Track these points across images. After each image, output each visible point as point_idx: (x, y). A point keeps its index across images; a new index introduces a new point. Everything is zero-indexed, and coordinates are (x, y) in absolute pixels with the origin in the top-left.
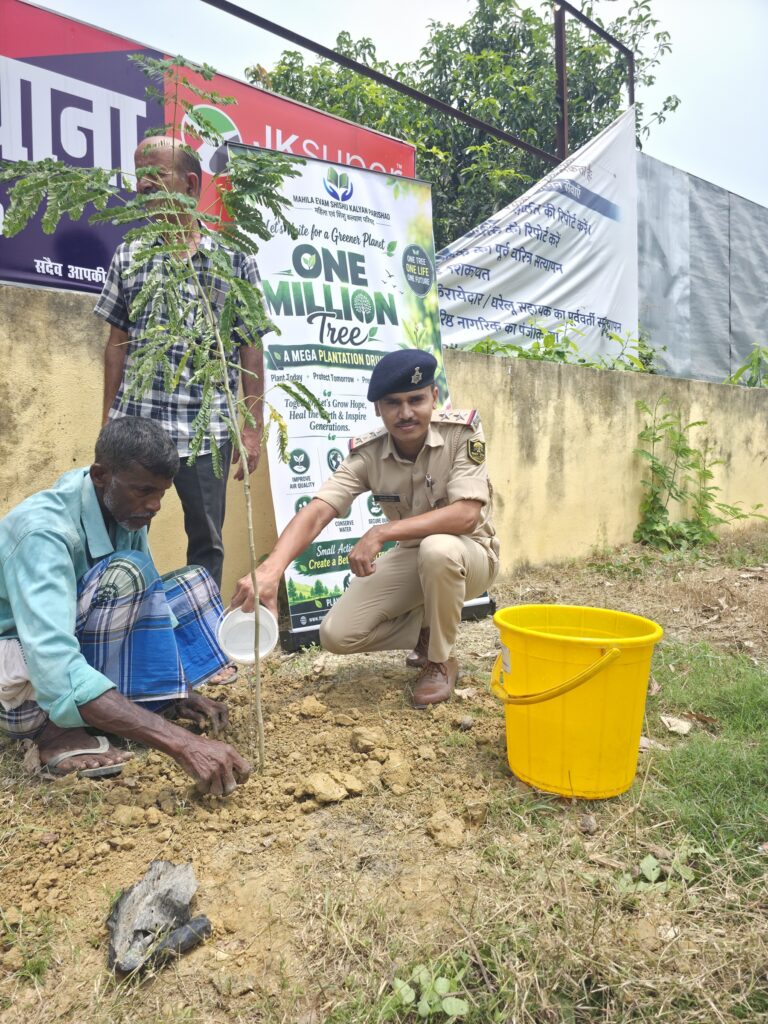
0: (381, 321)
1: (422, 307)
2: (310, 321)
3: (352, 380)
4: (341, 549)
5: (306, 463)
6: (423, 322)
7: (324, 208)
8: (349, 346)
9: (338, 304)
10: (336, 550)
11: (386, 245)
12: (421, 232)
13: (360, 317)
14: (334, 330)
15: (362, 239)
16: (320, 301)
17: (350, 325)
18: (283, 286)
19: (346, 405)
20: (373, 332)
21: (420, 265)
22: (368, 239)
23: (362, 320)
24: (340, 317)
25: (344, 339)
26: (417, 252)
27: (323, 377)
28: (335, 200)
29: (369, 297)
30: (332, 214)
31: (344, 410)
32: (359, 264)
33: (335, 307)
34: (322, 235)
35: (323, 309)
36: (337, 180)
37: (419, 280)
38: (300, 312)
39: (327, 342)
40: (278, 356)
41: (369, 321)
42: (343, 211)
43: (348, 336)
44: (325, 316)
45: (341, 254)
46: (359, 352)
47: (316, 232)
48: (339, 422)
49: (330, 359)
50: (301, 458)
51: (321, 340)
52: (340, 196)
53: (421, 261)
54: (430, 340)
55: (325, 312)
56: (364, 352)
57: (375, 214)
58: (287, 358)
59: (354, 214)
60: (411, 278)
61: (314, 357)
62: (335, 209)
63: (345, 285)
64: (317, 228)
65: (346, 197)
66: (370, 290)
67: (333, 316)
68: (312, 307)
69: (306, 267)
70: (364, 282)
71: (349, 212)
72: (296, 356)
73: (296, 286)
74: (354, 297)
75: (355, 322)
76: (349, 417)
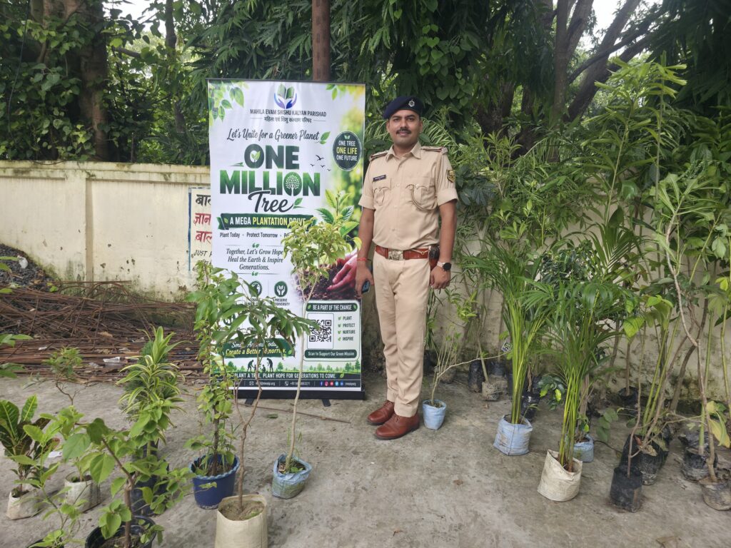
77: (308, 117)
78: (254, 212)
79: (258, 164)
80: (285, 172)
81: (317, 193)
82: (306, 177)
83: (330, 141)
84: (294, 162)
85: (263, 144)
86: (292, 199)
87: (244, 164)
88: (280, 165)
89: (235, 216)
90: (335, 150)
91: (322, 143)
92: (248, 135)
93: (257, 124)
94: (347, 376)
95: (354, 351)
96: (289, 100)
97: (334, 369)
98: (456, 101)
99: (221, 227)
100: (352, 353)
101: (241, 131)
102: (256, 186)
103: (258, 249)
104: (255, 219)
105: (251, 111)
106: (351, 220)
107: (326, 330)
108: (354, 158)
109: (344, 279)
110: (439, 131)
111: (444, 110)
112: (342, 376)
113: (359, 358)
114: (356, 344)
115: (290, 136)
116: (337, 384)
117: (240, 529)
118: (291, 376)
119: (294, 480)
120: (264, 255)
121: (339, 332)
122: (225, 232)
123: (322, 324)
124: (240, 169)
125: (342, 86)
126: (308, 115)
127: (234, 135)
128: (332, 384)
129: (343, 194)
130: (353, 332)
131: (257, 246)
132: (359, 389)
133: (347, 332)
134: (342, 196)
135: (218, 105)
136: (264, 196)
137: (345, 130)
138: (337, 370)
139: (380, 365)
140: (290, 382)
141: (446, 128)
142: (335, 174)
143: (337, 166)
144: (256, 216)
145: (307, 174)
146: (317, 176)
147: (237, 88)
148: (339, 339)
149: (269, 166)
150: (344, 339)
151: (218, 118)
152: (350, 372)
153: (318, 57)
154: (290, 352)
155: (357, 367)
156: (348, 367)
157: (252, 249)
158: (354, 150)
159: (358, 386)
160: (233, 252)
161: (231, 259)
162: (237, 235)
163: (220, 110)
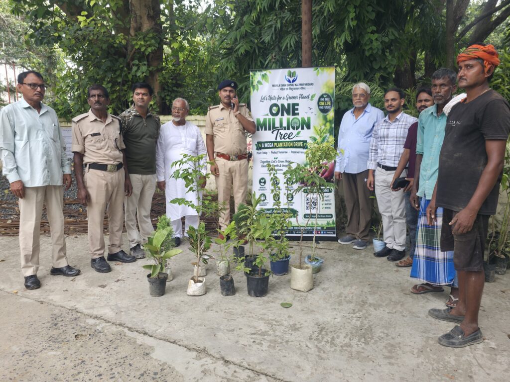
0: (303, 128)
1: (325, 118)
2: (272, 132)
3: (287, 152)
4: (274, 211)
5: (265, 183)
6: (325, 125)
7: (283, 87)
8: (288, 140)
9: (285, 125)
10: (272, 211)
11: (310, 96)
12: (328, 87)
13: (293, 128)
14: (282, 135)
15: (299, 97)
16: (277, 125)
17: (288, 132)
18: (265, 120)
19: (283, 162)
20: (298, 133)
21: (327, 101)
22: (302, 97)
23: (294, 129)
24: (285, 129)
25: (285, 138)
26: (326, 96)
27: (275, 153)
28: (289, 83)
29: (299, 120)
30: (287, 89)
31: (282, 164)
32: (296, 107)
33: (283, 126)
34: (282, 99)
35: (278, 127)
36: (291, 75)
37: (325, 107)
38: (270, 129)
39: (278, 139)
40: (260, 145)
41: (297, 129)
42: (292, 87)
43: (287, 136)
44: (279, 130)
45: (289, 105)
46: (291, 142)
47: (279, 98)
48: (279, 168)
49: (279, 145)
50: (263, 181)
51: (276, 139)
52: (291, 81)
53: (328, 99)
54: (328, 132)
55: (279, 128)
56: (293, 142)
57: (306, 84)
58: (263, 146)
59: (297, 87)
60: (321, 107)
61: (272, 146)
62: (288, 87)
63: (289, 117)
64: (280, 96)
65: (294, 81)
66: (299, 117)
67: (282, 129)
68: (274, 127)
69: (274, 112)
70: (298, 114)
71: (295, 87)
72: (266, 145)
73: (269, 119)
74: (292, 120)
75: (291, 130)
76: (284, 166)
77: (304, 86)
78: (275, 140)
79: (277, 114)
80: (291, 117)
81: (309, 128)
82: (303, 120)
83: (316, 99)
84: (296, 112)
85: (279, 103)
86: (295, 132)
87: (269, 114)
88: (288, 114)
89: (264, 143)
90: (318, 103)
91: (311, 100)
92: (271, 98)
93: (276, 92)
94: (328, 228)
95: (331, 215)
96: (293, 78)
97: (320, 224)
98: (386, 68)
99: (257, 149)
100: (330, 216)
101: (267, 97)
102: (276, 126)
103: (277, 160)
104: (275, 144)
105: (273, 86)
106: (328, 142)
107: (315, 203)
108: (329, 107)
109: (325, 175)
110: (376, 88)
111: (377, 75)
112: (325, 228)
113: (334, 218)
114: (332, 211)
115: (294, 98)
116: (322, 232)
117: (304, 273)
118: (297, 228)
119: (317, 264)
120: (280, 163)
121: (323, 204)
122: (259, 151)
123: (313, 200)
124: (267, 117)
125: (322, 68)
126: (303, 86)
127: (264, 99)
128: (319, 232)
129: (323, 127)
130: (330, 204)
131: (277, 158)
132: (335, 235)
133: (327, 204)
134: (322, 129)
135: (255, 83)
136: (280, 131)
137: (324, 92)
138: (322, 225)
139: (343, 226)
140: (296, 231)
141: (379, 86)
142: (319, 117)
143: (319, 112)
144: (276, 142)
145: (304, 118)
146: (309, 119)
147: (265, 74)
148: (323, 208)
149: (282, 115)
150: (325, 208)
151: (255, 90)
152: (329, 226)
153: (306, 52)
154: (295, 215)
155: (333, 223)
156: (328, 223)
157: (274, 160)
158: (329, 103)
159: (334, 234)
160: (264, 162)
161: (263, 166)
162: (266, 153)
163: (256, 87)
